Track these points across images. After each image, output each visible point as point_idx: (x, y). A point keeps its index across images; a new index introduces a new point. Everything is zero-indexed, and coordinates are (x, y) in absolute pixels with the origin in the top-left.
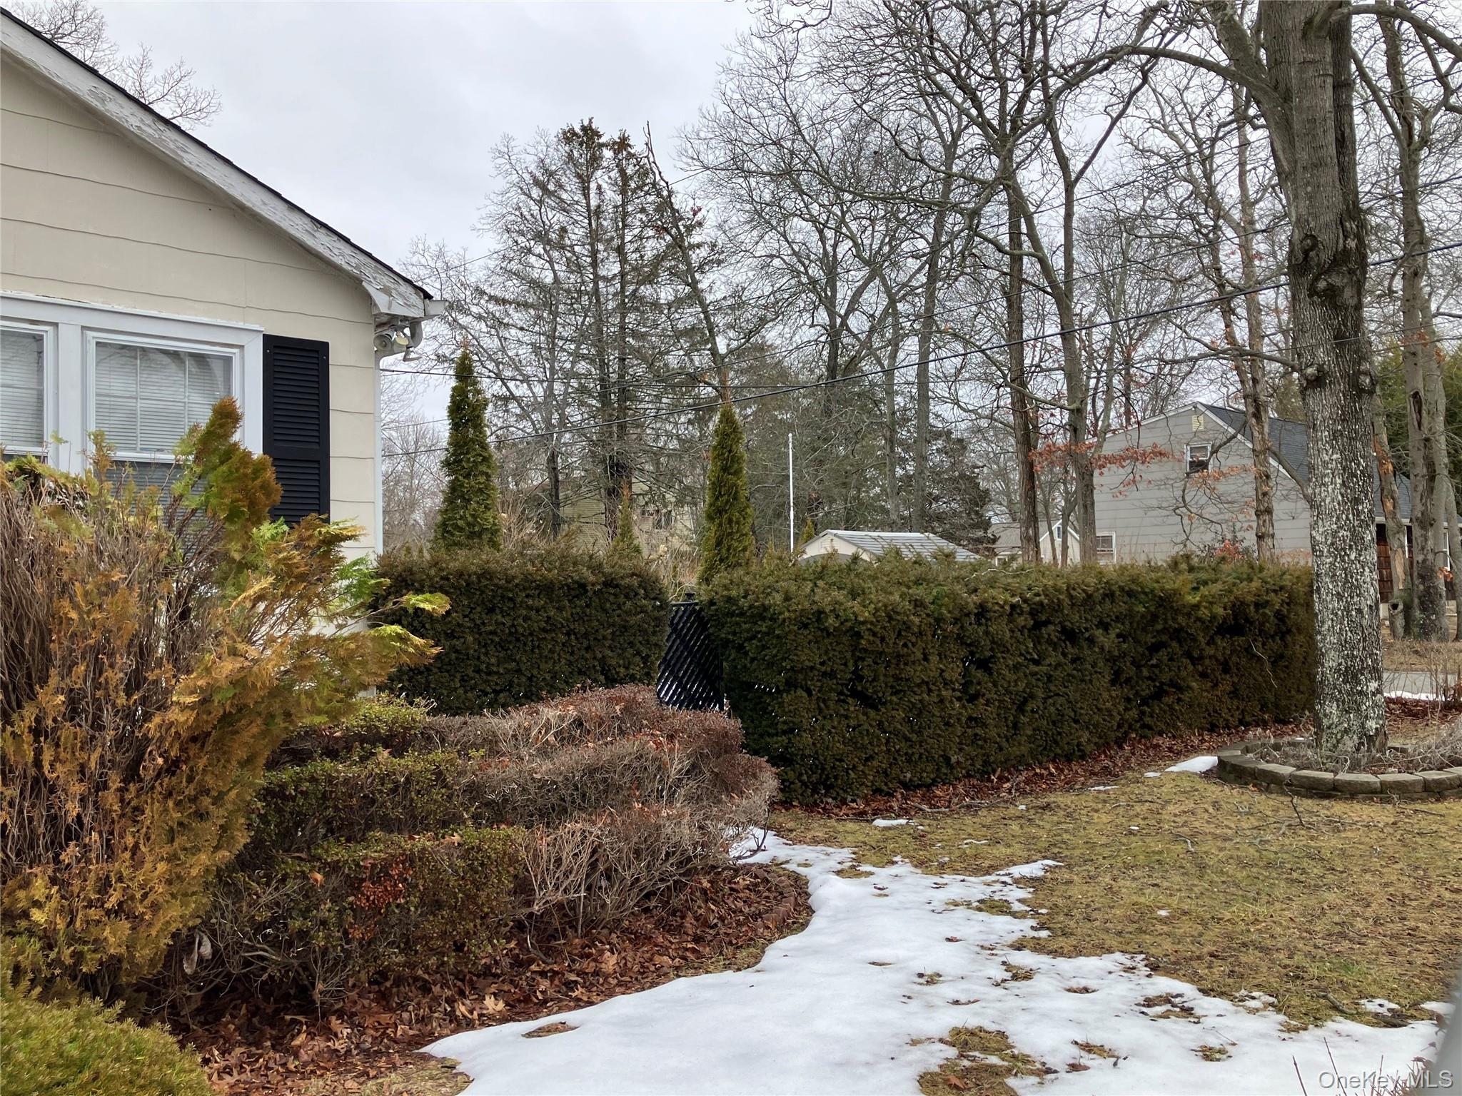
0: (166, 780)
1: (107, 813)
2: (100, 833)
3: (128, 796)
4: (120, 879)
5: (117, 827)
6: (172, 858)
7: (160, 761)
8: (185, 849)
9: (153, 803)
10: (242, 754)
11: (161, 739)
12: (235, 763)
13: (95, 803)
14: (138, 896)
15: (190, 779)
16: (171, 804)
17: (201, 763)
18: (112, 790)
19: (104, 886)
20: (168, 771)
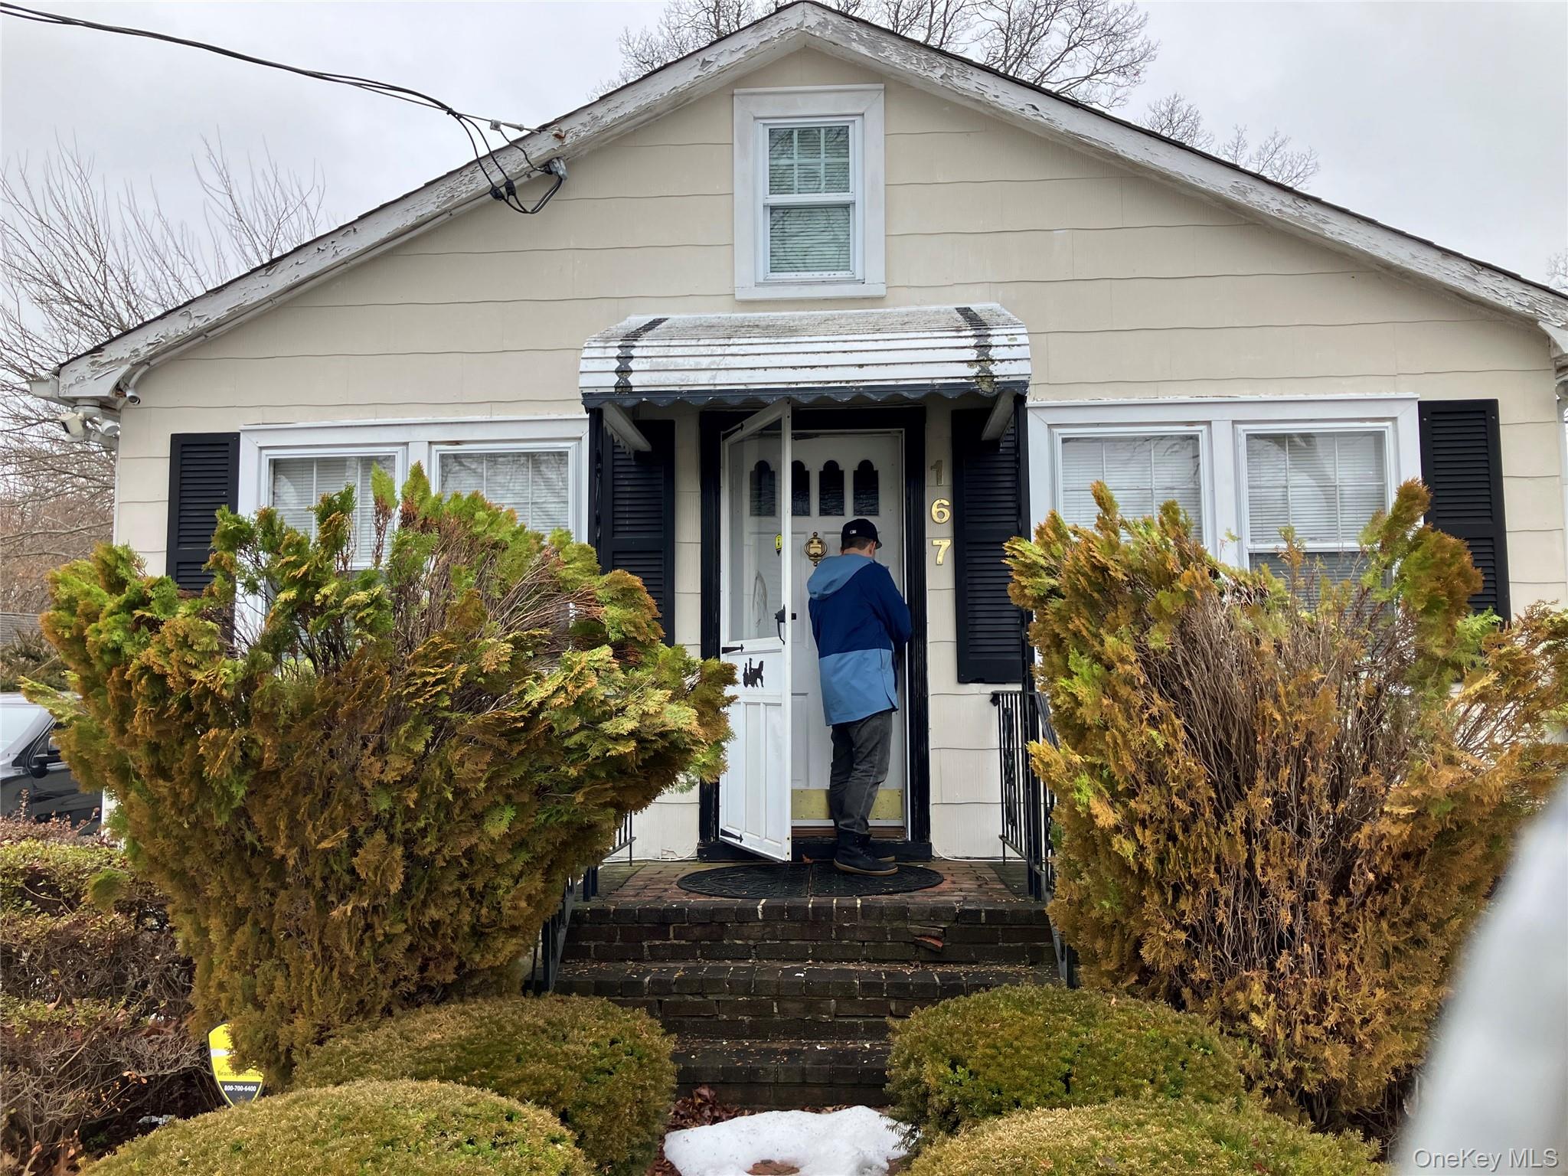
0: (1379, 898)
1: (1318, 925)
2: (1311, 945)
3: (1338, 911)
4: (1335, 999)
5: (1328, 941)
6: (1389, 985)
7: (1371, 876)
8: (1403, 978)
9: (1365, 922)
10: (1465, 878)
11: (1371, 853)
12: (1455, 889)
13: (1305, 912)
14: (1358, 1020)
15: (1405, 901)
16: (1384, 925)
17: (1417, 885)
18: (1322, 901)
19: (1321, 1001)
20: (1378, 888)
